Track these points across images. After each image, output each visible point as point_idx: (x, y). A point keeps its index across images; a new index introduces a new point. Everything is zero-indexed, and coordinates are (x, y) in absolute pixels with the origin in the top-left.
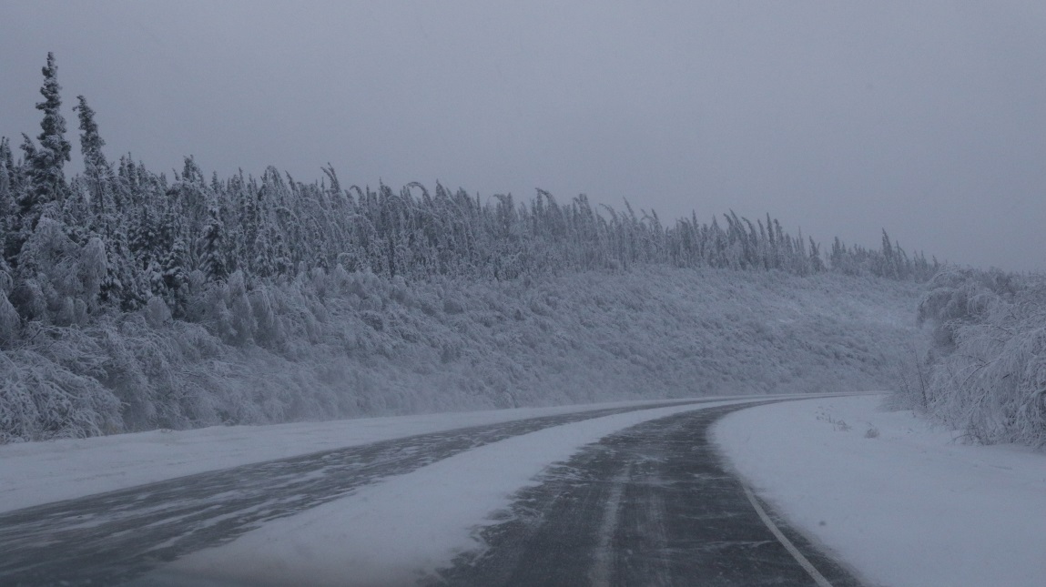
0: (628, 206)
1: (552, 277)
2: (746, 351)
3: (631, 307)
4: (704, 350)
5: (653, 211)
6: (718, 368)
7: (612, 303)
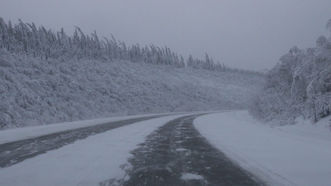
0: (113, 38)
1: (77, 60)
2: (161, 94)
3: (112, 75)
4: (144, 93)
5: (123, 42)
6: (150, 101)
7: (104, 73)
